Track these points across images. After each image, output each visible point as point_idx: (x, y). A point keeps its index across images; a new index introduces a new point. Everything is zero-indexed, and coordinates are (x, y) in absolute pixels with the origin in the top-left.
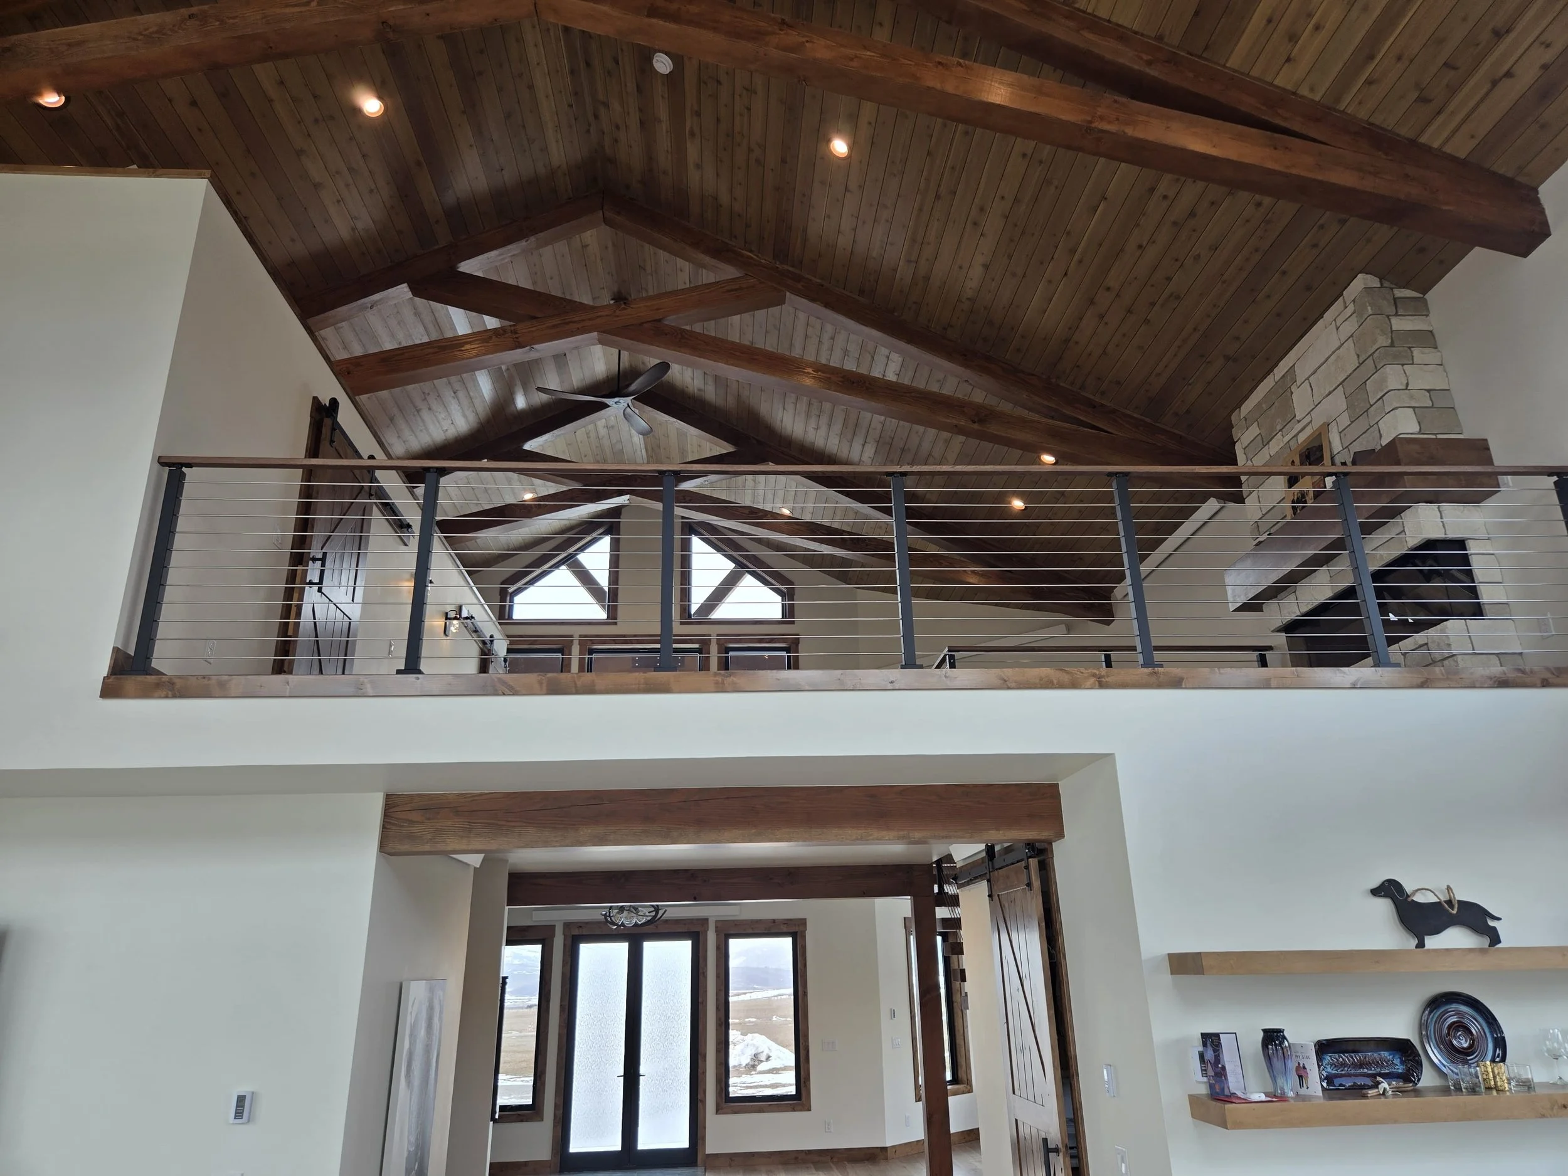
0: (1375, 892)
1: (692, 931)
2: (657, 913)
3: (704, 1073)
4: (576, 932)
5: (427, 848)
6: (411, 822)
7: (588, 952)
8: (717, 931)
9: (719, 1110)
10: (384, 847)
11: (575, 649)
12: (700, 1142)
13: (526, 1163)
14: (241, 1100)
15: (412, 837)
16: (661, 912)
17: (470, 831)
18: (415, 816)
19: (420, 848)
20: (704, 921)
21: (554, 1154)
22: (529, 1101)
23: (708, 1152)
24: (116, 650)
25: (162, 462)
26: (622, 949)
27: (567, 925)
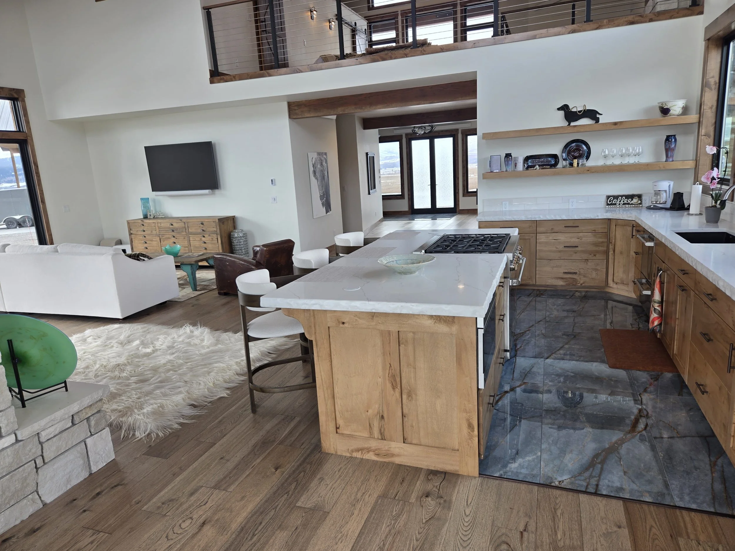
0: (559, 109)
1: (452, 134)
2: (432, 129)
3: (458, 184)
4: (410, 137)
5: (300, 117)
6: (295, 110)
7: (414, 143)
8: (462, 133)
9: (464, 196)
10: (290, 117)
11: (400, 17)
12: (457, 206)
13: (401, 212)
14: (272, 180)
15: (297, 114)
16: (434, 128)
17: (310, 111)
18: (296, 108)
19: (298, 117)
20: (457, 130)
21: (409, 209)
22: (401, 194)
23: (460, 208)
24: (210, 70)
25: (204, 8)
26: (427, 142)
27: (407, 135)
